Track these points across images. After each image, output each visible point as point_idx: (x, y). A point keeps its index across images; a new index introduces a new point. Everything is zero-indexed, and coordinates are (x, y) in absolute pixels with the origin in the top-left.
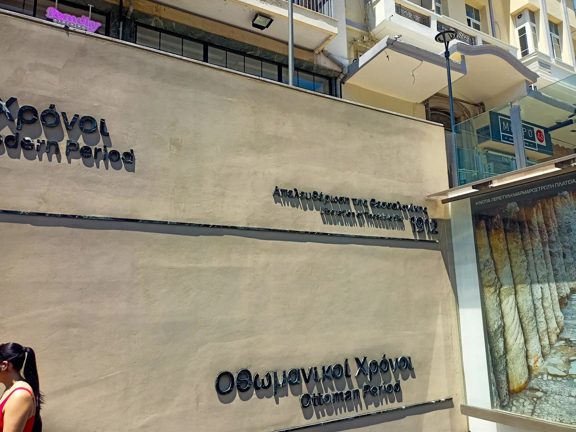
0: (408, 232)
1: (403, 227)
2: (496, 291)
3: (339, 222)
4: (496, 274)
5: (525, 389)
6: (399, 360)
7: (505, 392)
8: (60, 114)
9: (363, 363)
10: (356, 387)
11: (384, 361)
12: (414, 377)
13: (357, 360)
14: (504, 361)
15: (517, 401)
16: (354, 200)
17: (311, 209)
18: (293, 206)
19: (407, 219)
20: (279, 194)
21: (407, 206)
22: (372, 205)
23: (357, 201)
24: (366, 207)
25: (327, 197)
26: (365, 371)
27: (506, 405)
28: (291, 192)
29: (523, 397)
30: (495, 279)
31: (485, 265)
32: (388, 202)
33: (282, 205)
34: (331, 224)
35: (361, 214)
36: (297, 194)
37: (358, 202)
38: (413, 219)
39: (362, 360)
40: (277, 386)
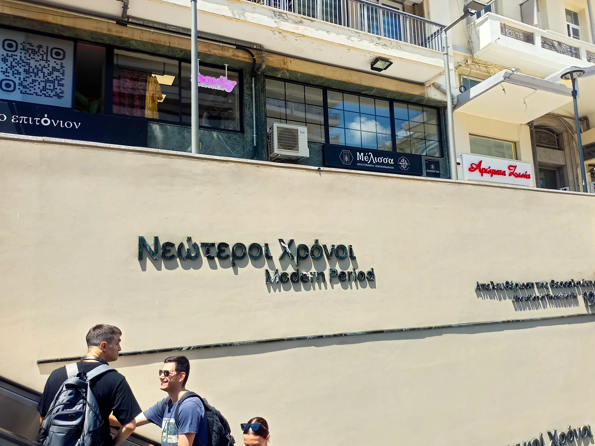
0: (581, 308)
1: (577, 303)
3: (527, 307)
6: (581, 429)
8: (322, 247)
9: (554, 435)
11: (570, 432)
12: (593, 443)
13: (549, 434)
16: (537, 284)
17: (505, 299)
18: (491, 298)
19: (580, 295)
20: (479, 289)
21: (580, 282)
22: (552, 286)
23: (540, 284)
24: (547, 288)
25: (517, 285)
26: (556, 443)
28: (489, 285)
32: (564, 281)
33: (483, 299)
34: (521, 310)
35: (544, 297)
36: (493, 288)
37: (541, 286)
38: (585, 294)
39: (553, 433)
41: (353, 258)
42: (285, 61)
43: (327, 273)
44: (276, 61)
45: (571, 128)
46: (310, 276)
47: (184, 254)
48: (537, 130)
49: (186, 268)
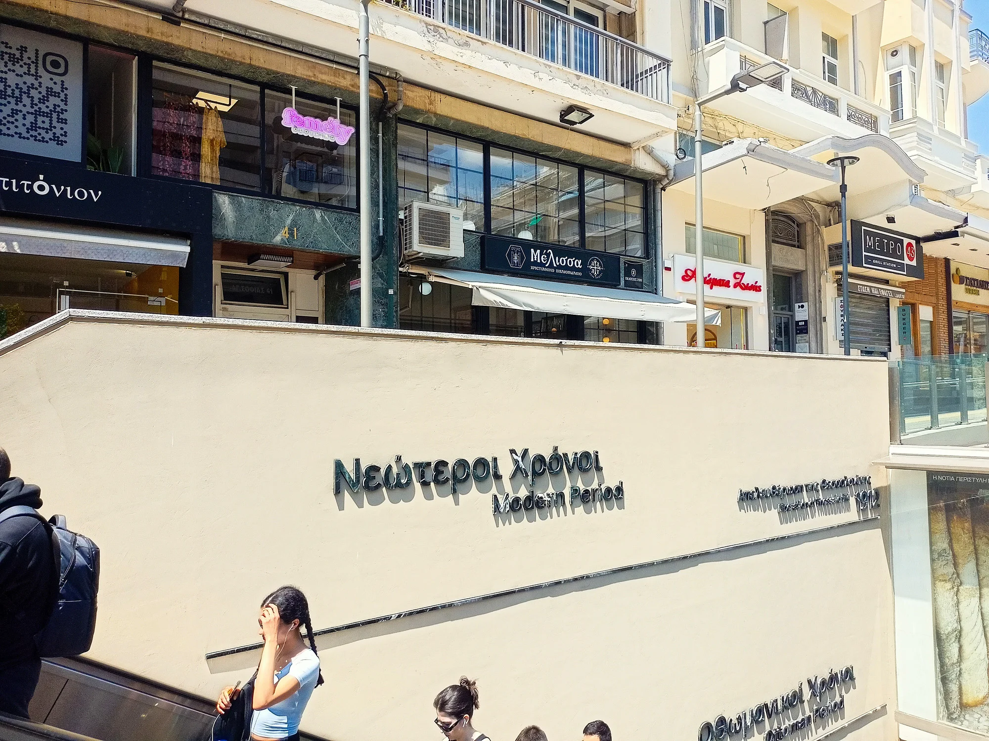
0: (852, 514)
1: (848, 508)
2: (953, 588)
3: (794, 519)
4: (955, 569)
5: (982, 704)
6: (843, 672)
7: (954, 703)
8: (562, 456)
9: (814, 683)
10: (808, 713)
11: (831, 677)
12: (854, 688)
13: (809, 682)
14: (957, 669)
15: (971, 715)
16: (806, 486)
17: (770, 510)
18: (755, 510)
19: (852, 497)
20: (742, 499)
21: (853, 479)
22: (823, 488)
23: (810, 486)
24: (818, 491)
25: (784, 489)
26: (816, 693)
27: (956, 718)
28: (753, 492)
29: (979, 713)
30: (954, 574)
31: (940, 555)
32: (837, 479)
33: (745, 512)
34: (787, 523)
35: (814, 503)
36: (758, 496)
37: (811, 488)
38: (858, 495)
39: (813, 681)
40: (746, 727)
41: (599, 469)
42: (433, 98)
43: (567, 492)
44: (418, 98)
45: (817, 217)
46: (547, 499)
47: (393, 482)
48: (773, 217)
49: (394, 501)
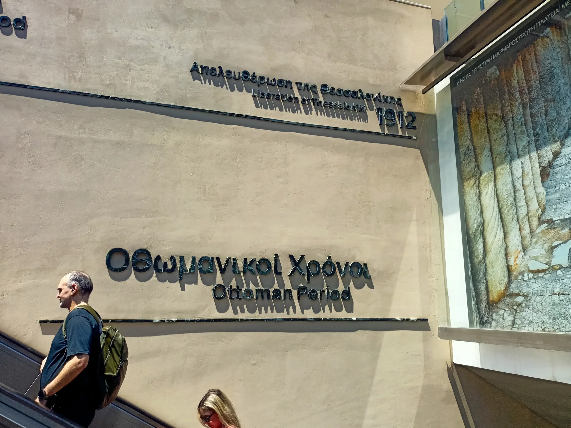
0: (372, 124)
1: (365, 118)
2: (476, 182)
3: (277, 107)
4: (476, 162)
5: (504, 297)
6: (350, 265)
7: (484, 305)
9: (299, 262)
10: (288, 286)
11: (329, 263)
12: (371, 286)
13: (291, 257)
14: (483, 267)
15: (497, 314)
16: (298, 84)
17: (240, 90)
18: (216, 85)
19: (372, 109)
20: (197, 70)
21: (373, 95)
22: (323, 91)
23: (302, 85)
24: (316, 93)
25: (262, 78)
26: (302, 271)
27: (486, 321)
28: (214, 69)
29: (503, 307)
30: (475, 168)
31: (466, 154)
32: (345, 88)
33: (202, 83)
34: (266, 108)
35: (308, 101)
36: (222, 74)
37: (302, 87)
38: (379, 110)
39: (298, 258)
40: (183, 271)
